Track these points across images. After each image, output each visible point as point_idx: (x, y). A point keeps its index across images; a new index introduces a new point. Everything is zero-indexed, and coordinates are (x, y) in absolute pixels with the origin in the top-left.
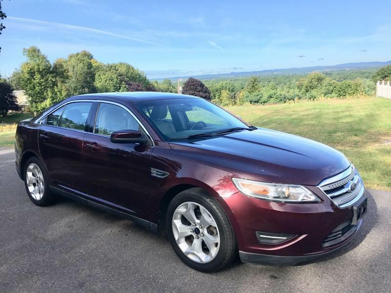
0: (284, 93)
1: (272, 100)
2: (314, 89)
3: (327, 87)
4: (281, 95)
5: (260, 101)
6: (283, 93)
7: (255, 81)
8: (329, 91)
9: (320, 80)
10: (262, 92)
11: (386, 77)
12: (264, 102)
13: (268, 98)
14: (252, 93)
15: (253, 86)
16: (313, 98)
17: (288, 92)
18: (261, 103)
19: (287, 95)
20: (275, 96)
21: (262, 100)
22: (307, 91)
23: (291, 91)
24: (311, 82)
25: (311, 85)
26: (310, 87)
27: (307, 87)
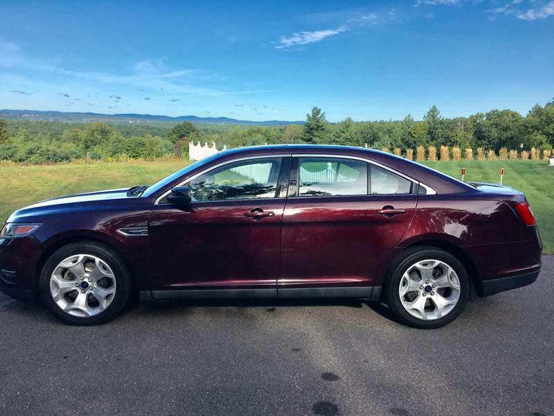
0: (53, 148)
1: (33, 158)
2: (98, 145)
3: (115, 144)
4: (48, 151)
5: (12, 158)
6: (51, 147)
8: (118, 149)
9: (104, 133)
10: (14, 144)
11: (182, 136)
12: (20, 160)
13: (27, 154)
16: (96, 157)
17: (59, 147)
18: (16, 161)
19: (58, 150)
20: (38, 151)
21: (18, 156)
22: (87, 147)
24: (93, 135)
25: (92, 138)
26: (91, 142)
27: (87, 142)
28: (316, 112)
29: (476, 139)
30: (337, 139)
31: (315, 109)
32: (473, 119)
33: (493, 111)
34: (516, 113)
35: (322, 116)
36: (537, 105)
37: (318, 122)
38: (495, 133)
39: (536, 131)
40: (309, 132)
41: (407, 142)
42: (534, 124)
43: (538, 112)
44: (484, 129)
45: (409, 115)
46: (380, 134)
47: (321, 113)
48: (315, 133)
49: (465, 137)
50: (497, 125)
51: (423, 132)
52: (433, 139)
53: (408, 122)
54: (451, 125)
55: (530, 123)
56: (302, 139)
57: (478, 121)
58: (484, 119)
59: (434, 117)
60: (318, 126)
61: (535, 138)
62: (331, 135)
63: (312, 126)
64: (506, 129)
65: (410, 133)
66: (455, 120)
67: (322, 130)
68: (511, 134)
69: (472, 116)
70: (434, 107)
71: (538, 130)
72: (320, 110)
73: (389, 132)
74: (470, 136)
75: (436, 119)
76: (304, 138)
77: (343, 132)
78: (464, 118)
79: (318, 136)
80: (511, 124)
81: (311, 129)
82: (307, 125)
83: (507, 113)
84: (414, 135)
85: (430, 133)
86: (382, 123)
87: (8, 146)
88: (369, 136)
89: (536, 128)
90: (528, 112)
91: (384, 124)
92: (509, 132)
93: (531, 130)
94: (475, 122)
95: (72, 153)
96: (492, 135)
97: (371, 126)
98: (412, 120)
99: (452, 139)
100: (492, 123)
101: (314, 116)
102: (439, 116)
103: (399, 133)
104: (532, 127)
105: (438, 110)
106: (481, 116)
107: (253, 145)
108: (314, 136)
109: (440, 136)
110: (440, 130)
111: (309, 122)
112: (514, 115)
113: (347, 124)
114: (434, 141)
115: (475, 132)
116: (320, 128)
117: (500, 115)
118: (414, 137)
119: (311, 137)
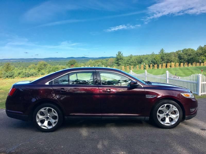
1: (20, 75)
2: (43, 70)
3: (49, 69)
4: (26, 73)
5: (13, 76)
6: (27, 71)
7: (8, 65)
9: (45, 65)
10: (13, 71)
11: (72, 64)
13: (19, 74)
14: (8, 72)
15: (8, 68)
19: (29, 72)
20: (22, 73)
22: (39, 71)
23: (31, 70)
24: (41, 66)
25: (41, 67)
26: (40, 68)
27: (39, 69)
28: (119, 53)
29: (179, 59)
30: (128, 62)
31: (119, 52)
32: (177, 52)
33: (184, 49)
34: (193, 49)
35: (122, 54)
36: (200, 46)
37: (120, 56)
38: (186, 57)
39: (201, 55)
40: (117, 61)
41: (154, 62)
42: (200, 53)
43: (201, 48)
44: (182, 56)
45: (153, 52)
46: (144, 60)
47: (121, 53)
48: (120, 61)
49: (175, 59)
50: (186, 54)
51: (159, 58)
52: (163, 60)
53: (153, 55)
54: (169, 55)
55: (199, 52)
56: (115, 63)
57: (179, 53)
58: (181, 52)
59: (162, 52)
60: (121, 58)
61: (201, 58)
62: (125, 61)
63: (118, 58)
64: (190, 55)
65: (154, 59)
66: (170, 53)
67: (122, 59)
68: (192, 57)
69: (177, 51)
70: (162, 49)
71: (202, 55)
72: (121, 52)
73: (146, 59)
74: (177, 59)
75: (163, 53)
76: (116, 62)
77: (130, 60)
78: (174, 52)
79: (121, 62)
80: (191, 53)
81: (118, 59)
82: (117, 58)
83: (189, 49)
84: (156, 59)
85: (162, 58)
86: (144, 55)
87: (11, 72)
88: (139, 60)
89: (201, 54)
90: (197, 49)
91: (144, 56)
92: (191, 56)
93: (199, 55)
94: (178, 53)
95: (34, 73)
96: (185, 58)
97: (140, 57)
98: (154, 54)
99: (170, 60)
100: (185, 53)
101: (119, 55)
102: (164, 52)
103: (150, 59)
104: (199, 54)
105: (164, 50)
106: (180, 51)
107: (98, 66)
108: (119, 62)
109: (165, 59)
110: (165, 57)
111: (117, 57)
112: (192, 50)
113: (131, 57)
114: (164, 61)
115: (179, 57)
116: (121, 59)
117: (187, 50)
118: (156, 60)
119: (118, 62)
